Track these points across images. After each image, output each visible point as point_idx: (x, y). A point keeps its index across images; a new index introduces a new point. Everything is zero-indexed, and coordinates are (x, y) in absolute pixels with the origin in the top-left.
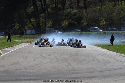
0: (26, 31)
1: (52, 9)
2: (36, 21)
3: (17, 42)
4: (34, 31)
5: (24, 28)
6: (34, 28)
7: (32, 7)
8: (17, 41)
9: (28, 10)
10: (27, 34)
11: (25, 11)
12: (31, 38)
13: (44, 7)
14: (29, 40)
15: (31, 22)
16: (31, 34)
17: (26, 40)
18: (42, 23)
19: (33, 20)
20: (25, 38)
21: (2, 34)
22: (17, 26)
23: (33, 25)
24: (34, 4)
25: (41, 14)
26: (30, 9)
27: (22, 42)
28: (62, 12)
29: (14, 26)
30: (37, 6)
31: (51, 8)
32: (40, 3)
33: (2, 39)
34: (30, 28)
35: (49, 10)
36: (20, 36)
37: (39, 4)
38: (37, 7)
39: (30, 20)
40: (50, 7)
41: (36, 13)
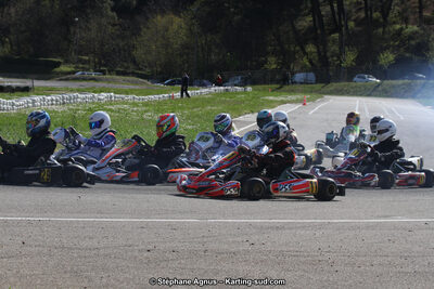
0: (293, 74)
1: (358, 22)
2: (319, 52)
3: (272, 101)
4: (312, 76)
5: (288, 68)
6: (313, 68)
7: (310, 18)
8: (271, 98)
9: (300, 23)
10: (295, 83)
11: (294, 27)
12: (305, 92)
13: (337, 17)
14: (299, 96)
15: (305, 53)
16: (305, 82)
17: (293, 97)
18: (332, 56)
19: (310, 48)
20: (292, 92)
21: (236, 82)
22: (272, 63)
23: (311, 62)
24: (315, 11)
25: (330, 34)
26: (306, 22)
27: (283, 102)
28: (381, 30)
29: (266, 62)
30: (323, 16)
31: (354, 21)
32: (328, 8)
33: (237, 93)
34: (304, 69)
35: (351, 24)
36: (278, 86)
37: (325, 10)
38: (320, 16)
39: (303, 49)
40: (353, 18)
41: (319, 32)
